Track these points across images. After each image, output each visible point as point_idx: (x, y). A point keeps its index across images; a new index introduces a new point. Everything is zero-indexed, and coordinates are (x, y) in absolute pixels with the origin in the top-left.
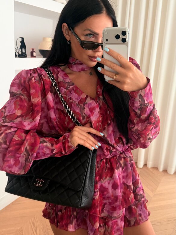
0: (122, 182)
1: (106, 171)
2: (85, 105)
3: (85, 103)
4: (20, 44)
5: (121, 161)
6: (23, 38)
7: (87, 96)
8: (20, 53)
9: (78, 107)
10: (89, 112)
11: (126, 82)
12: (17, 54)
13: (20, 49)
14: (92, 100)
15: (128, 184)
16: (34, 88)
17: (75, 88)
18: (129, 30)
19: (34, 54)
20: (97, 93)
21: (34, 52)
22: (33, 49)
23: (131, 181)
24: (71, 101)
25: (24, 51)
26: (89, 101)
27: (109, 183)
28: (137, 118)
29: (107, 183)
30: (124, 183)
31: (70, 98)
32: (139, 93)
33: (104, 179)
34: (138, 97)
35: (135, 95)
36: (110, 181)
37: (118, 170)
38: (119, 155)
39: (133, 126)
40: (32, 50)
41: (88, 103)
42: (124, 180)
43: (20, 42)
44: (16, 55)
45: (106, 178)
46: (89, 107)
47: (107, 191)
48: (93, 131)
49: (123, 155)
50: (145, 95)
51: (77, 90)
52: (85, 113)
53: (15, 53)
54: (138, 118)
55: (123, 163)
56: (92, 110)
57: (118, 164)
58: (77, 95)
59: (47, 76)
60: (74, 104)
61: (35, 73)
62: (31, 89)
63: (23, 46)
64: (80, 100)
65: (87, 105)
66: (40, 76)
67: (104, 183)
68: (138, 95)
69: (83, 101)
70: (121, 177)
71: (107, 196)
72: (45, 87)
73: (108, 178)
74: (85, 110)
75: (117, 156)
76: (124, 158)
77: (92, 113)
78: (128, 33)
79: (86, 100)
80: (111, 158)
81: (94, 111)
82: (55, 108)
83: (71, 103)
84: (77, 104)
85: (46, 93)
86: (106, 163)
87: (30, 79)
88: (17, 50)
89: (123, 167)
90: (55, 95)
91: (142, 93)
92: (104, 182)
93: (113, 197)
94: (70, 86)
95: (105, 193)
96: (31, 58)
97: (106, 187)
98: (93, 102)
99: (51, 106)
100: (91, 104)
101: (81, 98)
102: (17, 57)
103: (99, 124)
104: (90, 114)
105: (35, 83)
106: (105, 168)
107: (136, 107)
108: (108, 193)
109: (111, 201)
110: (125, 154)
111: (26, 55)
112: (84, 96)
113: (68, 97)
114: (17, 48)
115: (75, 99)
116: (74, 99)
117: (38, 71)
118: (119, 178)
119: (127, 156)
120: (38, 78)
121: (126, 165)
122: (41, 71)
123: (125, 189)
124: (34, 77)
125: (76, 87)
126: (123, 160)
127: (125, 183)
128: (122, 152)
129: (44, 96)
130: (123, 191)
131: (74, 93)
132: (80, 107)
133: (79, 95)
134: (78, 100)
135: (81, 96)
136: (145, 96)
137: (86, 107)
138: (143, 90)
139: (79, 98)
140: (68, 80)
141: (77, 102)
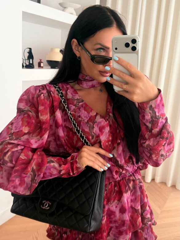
0: (130, 206)
1: (114, 194)
2: (94, 124)
3: (95, 121)
4: (28, 54)
5: (130, 185)
6: (30, 49)
7: (97, 114)
8: (28, 64)
9: (88, 126)
10: (98, 131)
11: (136, 93)
12: (25, 65)
13: (27, 60)
14: (102, 118)
15: (136, 208)
16: (43, 105)
17: (84, 106)
18: (139, 38)
19: (42, 65)
20: (107, 111)
21: (42, 62)
22: (41, 60)
23: (139, 205)
24: (80, 119)
25: (31, 62)
26: (98, 119)
27: (116, 207)
28: (148, 132)
29: (114, 207)
30: (131, 207)
31: (79, 116)
32: (150, 104)
33: (112, 202)
34: (148, 109)
35: (145, 106)
36: (118, 204)
37: (127, 194)
38: (128, 178)
39: (144, 141)
40: (39, 61)
41: (97, 122)
42: (132, 203)
43: (28, 52)
44: (23, 66)
45: (114, 201)
46: (99, 126)
47: (114, 215)
48: (102, 152)
49: (132, 177)
50: (156, 106)
51: (86, 107)
52: (94, 132)
53: (23, 64)
54: (150, 132)
55: (132, 186)
56: (101, 129)
57: (127, 187)
58: (86, 112)
59: (56, 92)
60: (83, 122)
61: (43, 89)
62: (40, 106)
63: (31, 56)
64: (89, 118)
65: (97, 123)
66: (49, 92)
67: (112, 207)
68: (149, 106)
69: (92, 120)
70: (129, 200)
71: (114, 219)
72: (54, 105)
73: (116, 201)
74: (95, 129)
75: (127, 178)
76: (134, 181)
77: (101, 133)
78: (139, 42)
79: (96, 118)
80: (120, 180)
81: (103, 130)
82: (63, 125)
83: (80, 121)
84: (86, 122)
85: (55, 110)
86: (115, 186)
87: (39, 96)
88: (25, 61)
89: (132, 190)
90: (64, 112)
91: (153, 104)
92: (112, 205)
93: (120, 222)
94: (79, 103)
95: (112, 216)
96: (39, 68)
97: (114, 211)
98: (103, 121)
99: (59, 124)
100: (100, 123)
101: (90, 115)
102: (24, 67)
103: (108, 143)
104: (100, 133)
105: (44, 100)
106: (114, 191)
107: (147, 121)
108: (115, 216)
109: (118, 225)
110: (134, 176)
111: (33, 65)
112: (93, 114)
113: (77, 114)
114: (24, 59)
115: (85, 117)
116: (83, 117)
117: (47, 87)
118: (127, 201)
119: (136, 178)
120: (47, 94)
121: (134, 188)
122: (50, 87)
123: (133, 213)
124: (42, 93)
125: (86, 104)
126: (132, 182)
127: (133, 206)
128: (131, 174)
129: (53, 113)
130: (131, 215)
131: (83, 111)
132: (89, 125)
133: (88, 113)
134: (87, 118)
135: (91, 113)
136: (156, 108)
137: (95, 126)
138: (153, 101)
139: (89, 116)
140: (77, 97)
141: (86, 121)
